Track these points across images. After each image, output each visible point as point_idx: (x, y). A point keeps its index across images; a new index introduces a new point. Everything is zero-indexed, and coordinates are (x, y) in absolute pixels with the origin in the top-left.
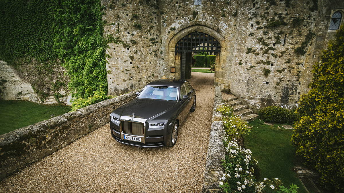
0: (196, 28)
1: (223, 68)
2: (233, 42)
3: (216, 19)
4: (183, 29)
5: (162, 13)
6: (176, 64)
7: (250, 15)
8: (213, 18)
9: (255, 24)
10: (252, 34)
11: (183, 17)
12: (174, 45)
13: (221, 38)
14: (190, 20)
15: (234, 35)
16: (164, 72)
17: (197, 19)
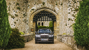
0: (44, 9)
1: (58, 28)
2: (62, 16)
3: (54, 6)
4: (38, 10)
5: (27, 2)
6: (33, 27)
7: (68, 6)
8: (52, 5)
9: (70, 9)
10: (69, 13)
11: (38, 4)
12: (33, 17)
13: (56, 14)
14: (41, 6)
15: (62, 13)
16: (28, 31)
17: (45, 5)
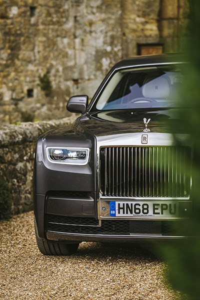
6: (165, 23)
16: (99, 68)
